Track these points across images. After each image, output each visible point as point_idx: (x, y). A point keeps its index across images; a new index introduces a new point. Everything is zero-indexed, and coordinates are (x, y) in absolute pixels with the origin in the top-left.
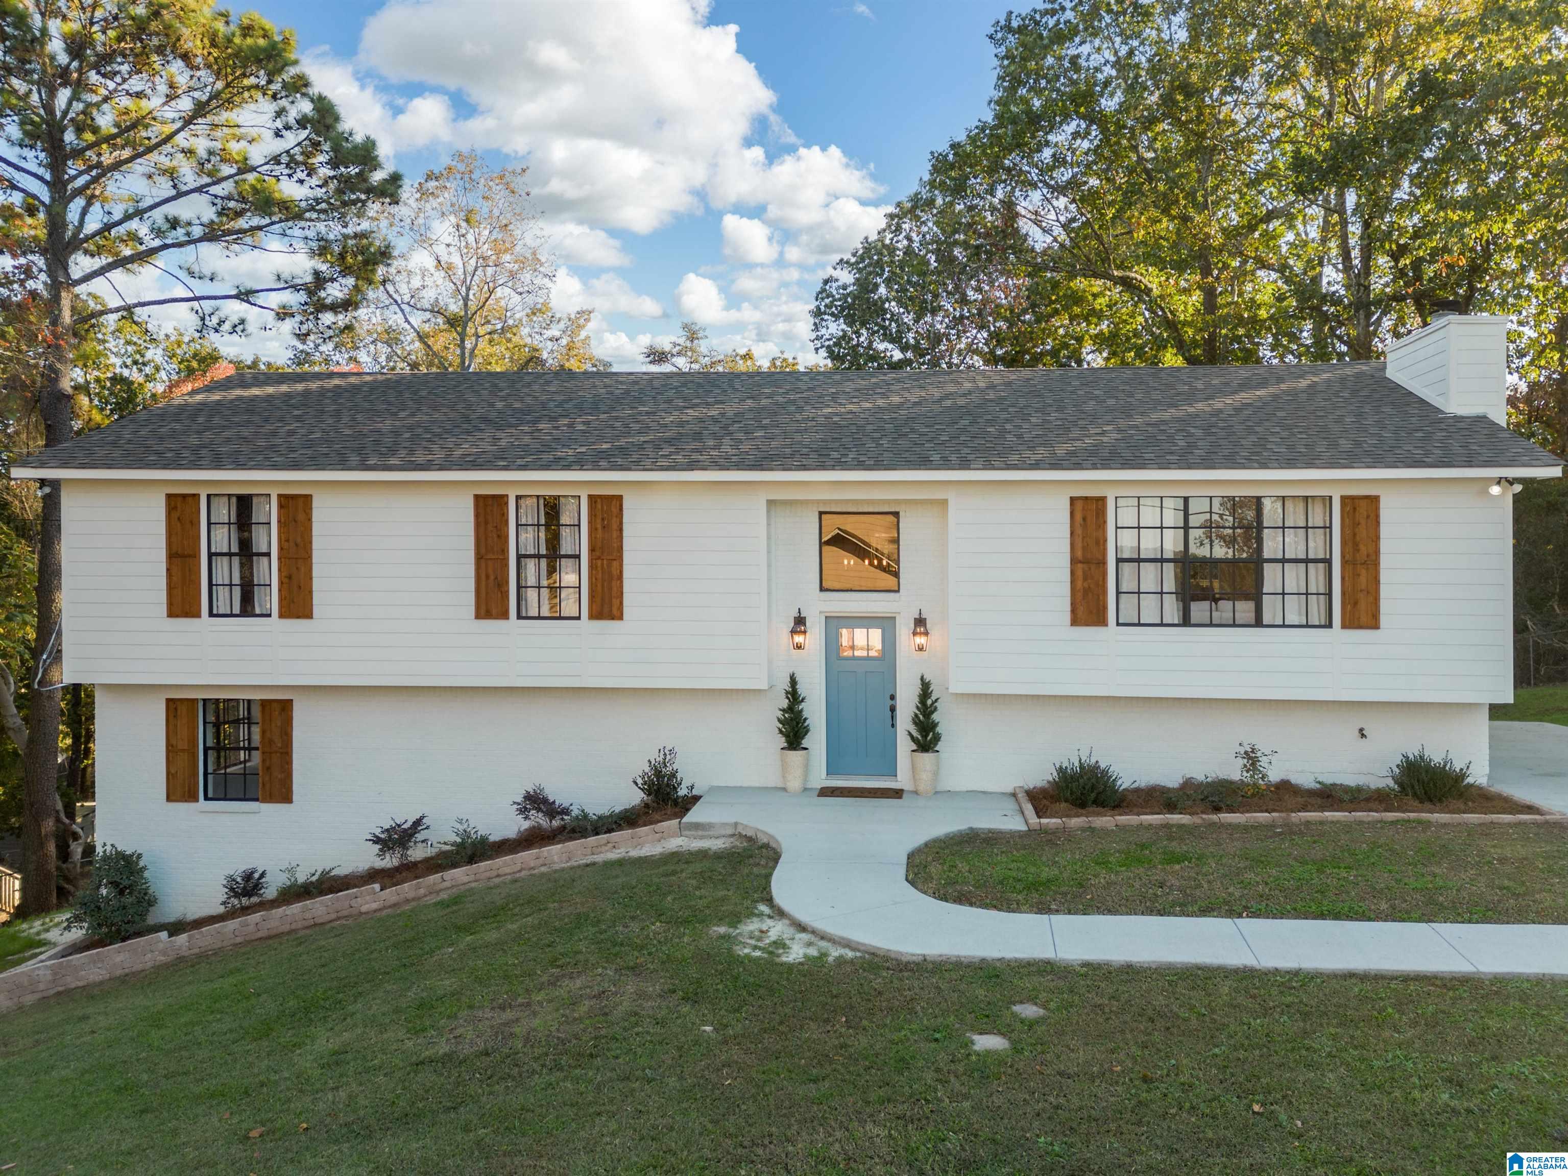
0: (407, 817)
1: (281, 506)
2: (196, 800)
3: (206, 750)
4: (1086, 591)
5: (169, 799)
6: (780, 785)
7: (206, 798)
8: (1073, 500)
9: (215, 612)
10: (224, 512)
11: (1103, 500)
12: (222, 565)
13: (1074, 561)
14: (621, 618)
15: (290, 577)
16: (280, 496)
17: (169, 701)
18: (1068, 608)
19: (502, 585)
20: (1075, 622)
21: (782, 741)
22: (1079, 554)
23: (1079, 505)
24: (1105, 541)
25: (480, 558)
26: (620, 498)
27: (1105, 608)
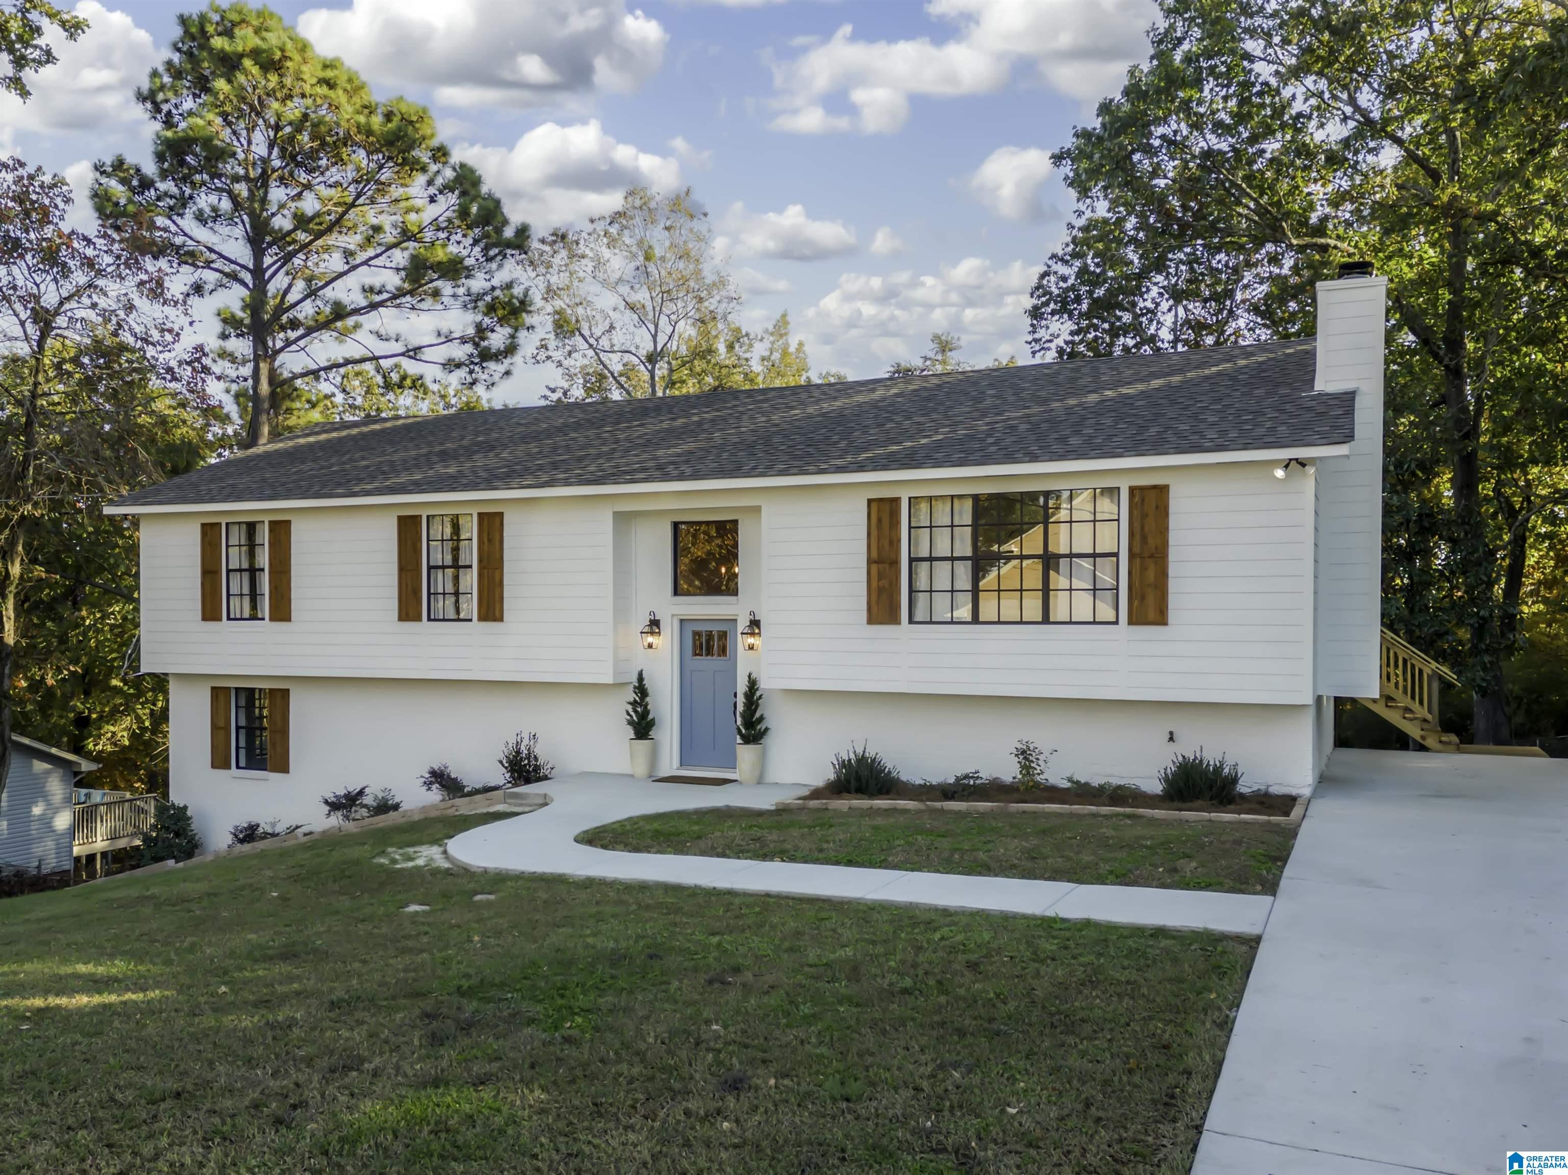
0: (354, 788)
1: (271, 531)
2: (229, 768)
3: (238, 728)
4: (880, 590)
5: (213, 766)
6: (629, 772)
7: (238, 767)
8: (870, 501)
9: (232, 616)
10: (237, 537)
11: (896, 501)
12: (235, 579)
13: (870, 562)
14: (501, 619)
15: (276, 588)
16: (270, 522)
17: (213, 689)
18: (865, 607)
19: (417, 592)
20: (871, 620)
21: (631, 733)
22: (874, 554)
23: (874, 506)
24: (899, 540)
25: (402, 569)
26: (501, 515)
27: (898, 606)
